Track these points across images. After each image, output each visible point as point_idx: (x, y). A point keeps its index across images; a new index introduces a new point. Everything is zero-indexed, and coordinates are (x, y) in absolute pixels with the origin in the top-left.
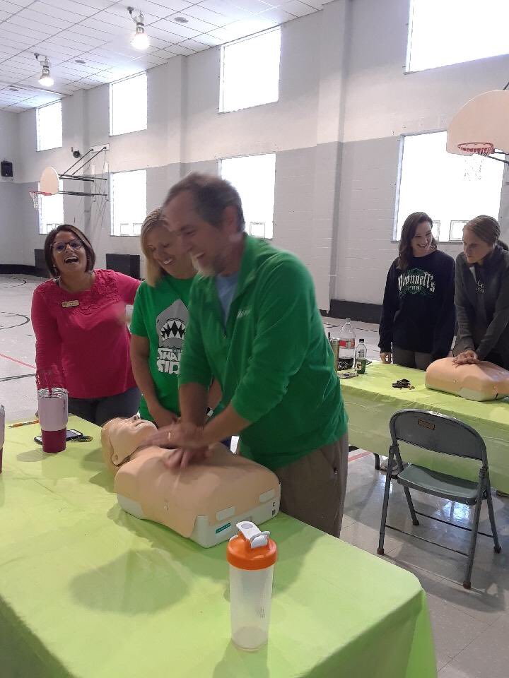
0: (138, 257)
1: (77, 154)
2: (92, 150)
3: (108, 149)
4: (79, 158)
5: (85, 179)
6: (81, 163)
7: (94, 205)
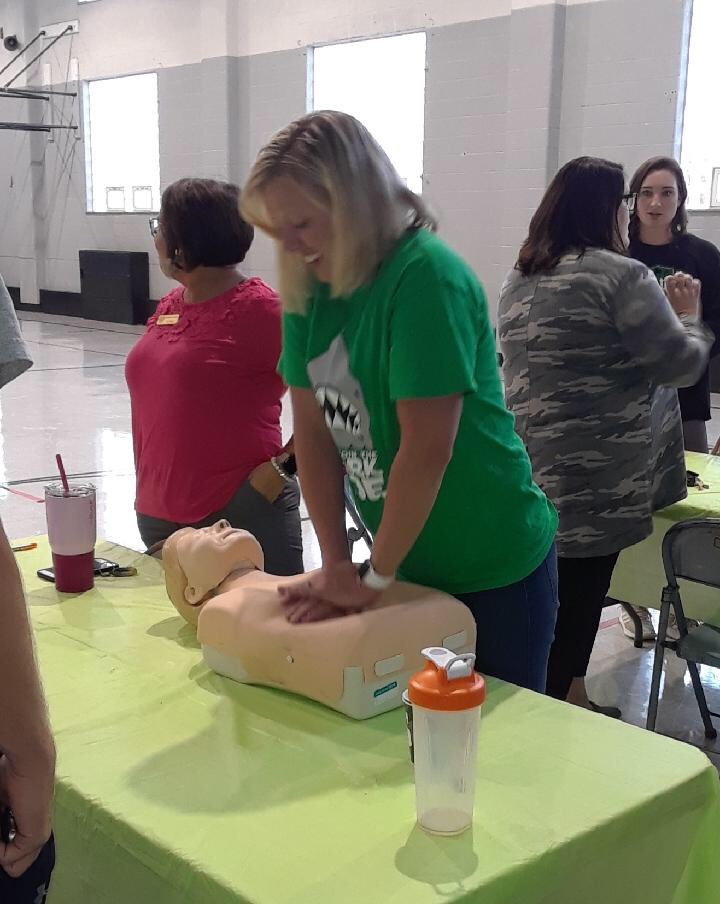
0: (145, 256)
1: (12, 43)
2: (44, 33)
3: (75, 30)
4: (17, 52)
5: (31, 95)
6: (22, 62)
7: (50, 151)
